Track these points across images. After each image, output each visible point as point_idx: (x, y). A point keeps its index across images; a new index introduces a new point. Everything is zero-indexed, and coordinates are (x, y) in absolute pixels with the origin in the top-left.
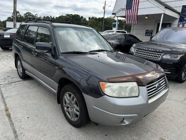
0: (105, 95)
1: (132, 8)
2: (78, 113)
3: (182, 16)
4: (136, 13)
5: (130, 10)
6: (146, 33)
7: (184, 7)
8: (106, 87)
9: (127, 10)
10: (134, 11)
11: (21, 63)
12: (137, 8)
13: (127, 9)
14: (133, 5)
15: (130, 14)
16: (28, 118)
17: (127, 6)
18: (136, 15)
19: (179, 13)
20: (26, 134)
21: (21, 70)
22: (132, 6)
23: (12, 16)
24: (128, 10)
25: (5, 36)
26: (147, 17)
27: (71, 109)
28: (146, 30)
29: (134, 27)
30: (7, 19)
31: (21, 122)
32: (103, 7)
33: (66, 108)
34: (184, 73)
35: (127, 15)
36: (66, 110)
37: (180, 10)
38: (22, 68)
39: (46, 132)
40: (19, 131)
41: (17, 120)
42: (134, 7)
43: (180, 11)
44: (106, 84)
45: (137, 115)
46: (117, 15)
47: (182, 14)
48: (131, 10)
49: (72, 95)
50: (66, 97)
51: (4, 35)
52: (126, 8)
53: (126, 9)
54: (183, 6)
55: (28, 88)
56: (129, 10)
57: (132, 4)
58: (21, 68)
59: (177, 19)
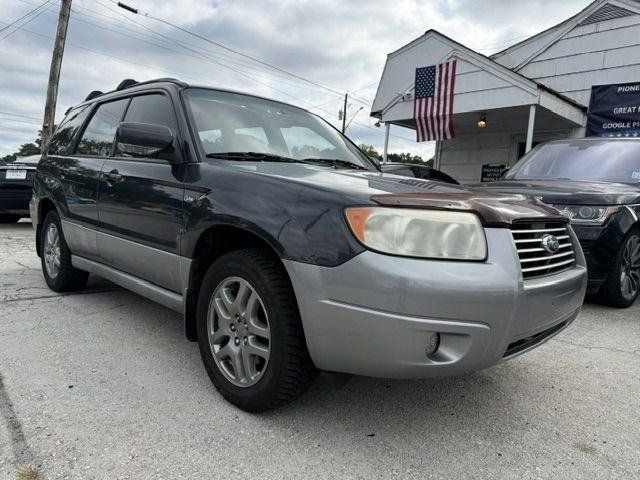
0: (368, 252)
1: (433, 92)
2: (264, 351)
3: (596, 117)
4: (448, 108)
5: (427, 97)
6: (484, 175)
7: (596, 90)
8: (367, 228)
9: (418, 101)
10: (442, 102)
11: (60, 233)
12: (449, 93)
13: (418, 96)
14: (437, 83)
15: (429, 112)
16: (71, 387)
17: (416, 88)
18: (447, 113)
19: (583, 109)
20: (59, 430)
21: (54, 258)
22: (434, 87)
23: (38, 141)
24: (421, 99)
25: (9, 176)
26: (483, 123)
27: (237, 345)
28: (484, 167)
29: (443, 156)
30: (18, 151)
31: (41, 398)
32: (340, 113)
33: (217, 348)
34: (627, 274)
35: (420, 114)
36: (217, 355)
37: (585, 100)
38: (61, 251)
39: (140, 426)
40: (33, 422)
41: (29, 394)
42: (439, 90)
43: (586, 104)
44: (368, 213)
45: (485, 326)
46: (386, 118)
47: (594, 111)
48: (430, 99)
49: (245, 284)
50: (221, 301)
51: (5, 170)
52: (416, 95)
53: (416, 98)
54: (594, 88)
55: (78, 312)
56: (424, 100)
57: (434, 81)
58: (58, 249)
59: (579, 126)
